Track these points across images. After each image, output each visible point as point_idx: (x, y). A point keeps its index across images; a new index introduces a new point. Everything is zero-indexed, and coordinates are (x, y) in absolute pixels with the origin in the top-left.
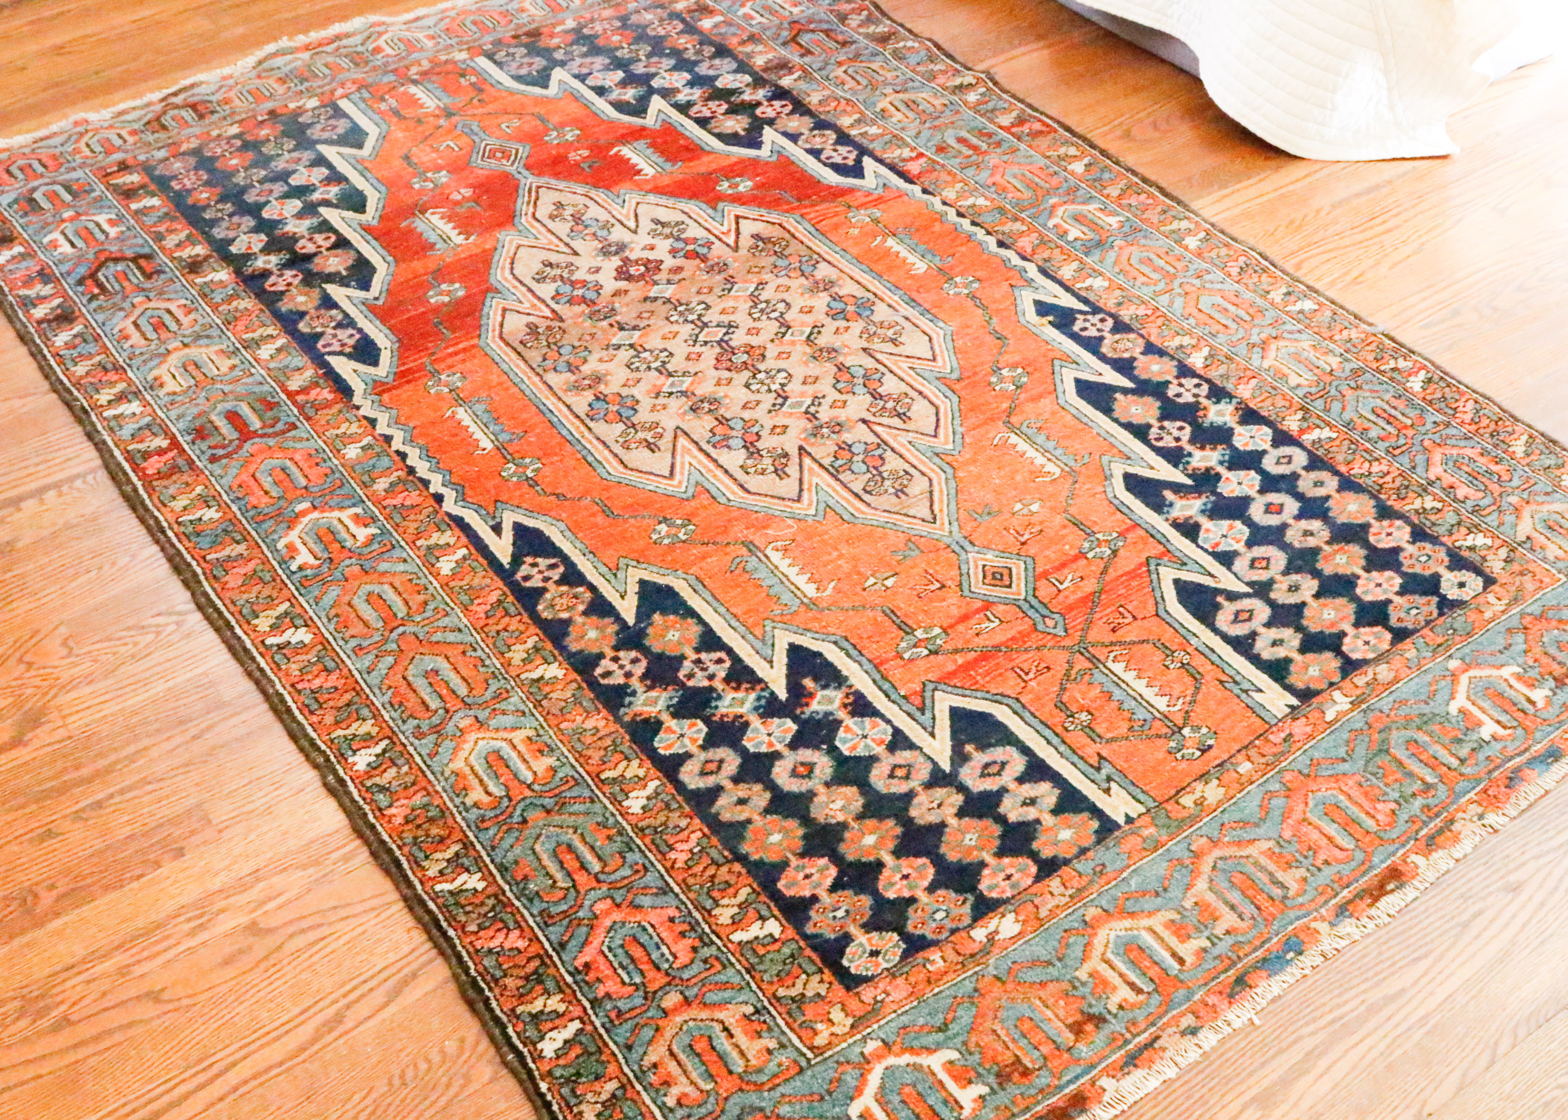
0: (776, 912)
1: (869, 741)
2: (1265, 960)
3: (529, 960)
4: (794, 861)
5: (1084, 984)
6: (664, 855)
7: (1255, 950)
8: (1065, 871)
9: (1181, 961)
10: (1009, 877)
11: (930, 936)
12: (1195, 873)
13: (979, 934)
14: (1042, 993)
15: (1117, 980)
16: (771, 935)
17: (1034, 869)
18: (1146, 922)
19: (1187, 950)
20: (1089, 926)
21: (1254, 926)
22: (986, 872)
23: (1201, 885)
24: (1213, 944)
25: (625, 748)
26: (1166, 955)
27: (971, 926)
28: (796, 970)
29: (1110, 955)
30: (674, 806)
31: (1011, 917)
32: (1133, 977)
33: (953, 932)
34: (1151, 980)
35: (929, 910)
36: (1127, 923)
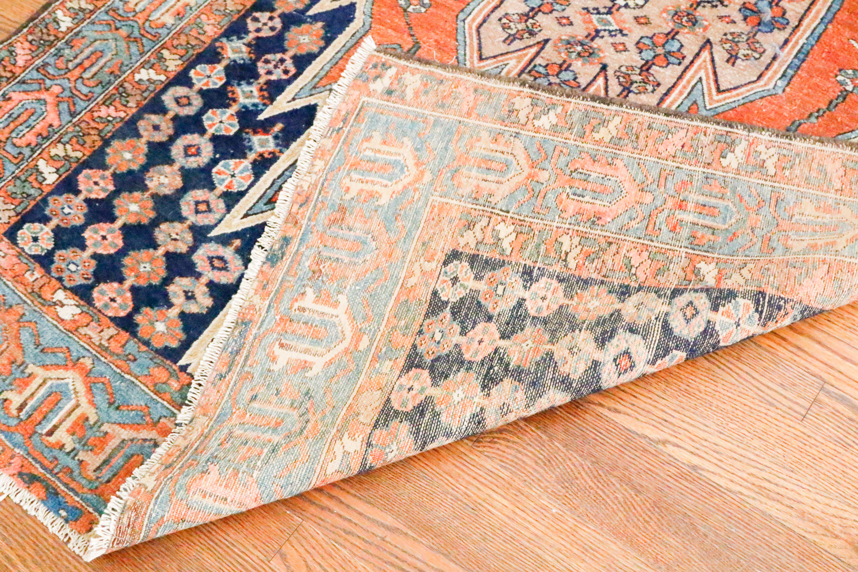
0: (63, 177)
1: (229, 179)
2: (57, 494)
3: (11, 71)
4: (108, 173)
5: (23, 372)
6: (104, 103)
7: (66, 485)
8: (125, 335)
9: (50, 433)
10: (113, 300)
11: (53, 267)
12: (136, 426)
13: (60, 295)
14: (12, 346)
15: (27, 392)
16: (45, 179)
17: (122, 314)
18: (84, 401)
19: (61, 435)
20: (75, 364)
21: (90, 482)
22: (115, 285)
23: (126, 434)
24: (68, 454)
25: (191, 52)
26: (55, 421)
27: (65, 288)
28: (16, 202)
29: (49, 383)
30: (145, 95)
31: (78, 311)
32: (31, 403)
33: (60, 279)
34: (30, 416)
35: (77, 260)
36: (81, 388)
